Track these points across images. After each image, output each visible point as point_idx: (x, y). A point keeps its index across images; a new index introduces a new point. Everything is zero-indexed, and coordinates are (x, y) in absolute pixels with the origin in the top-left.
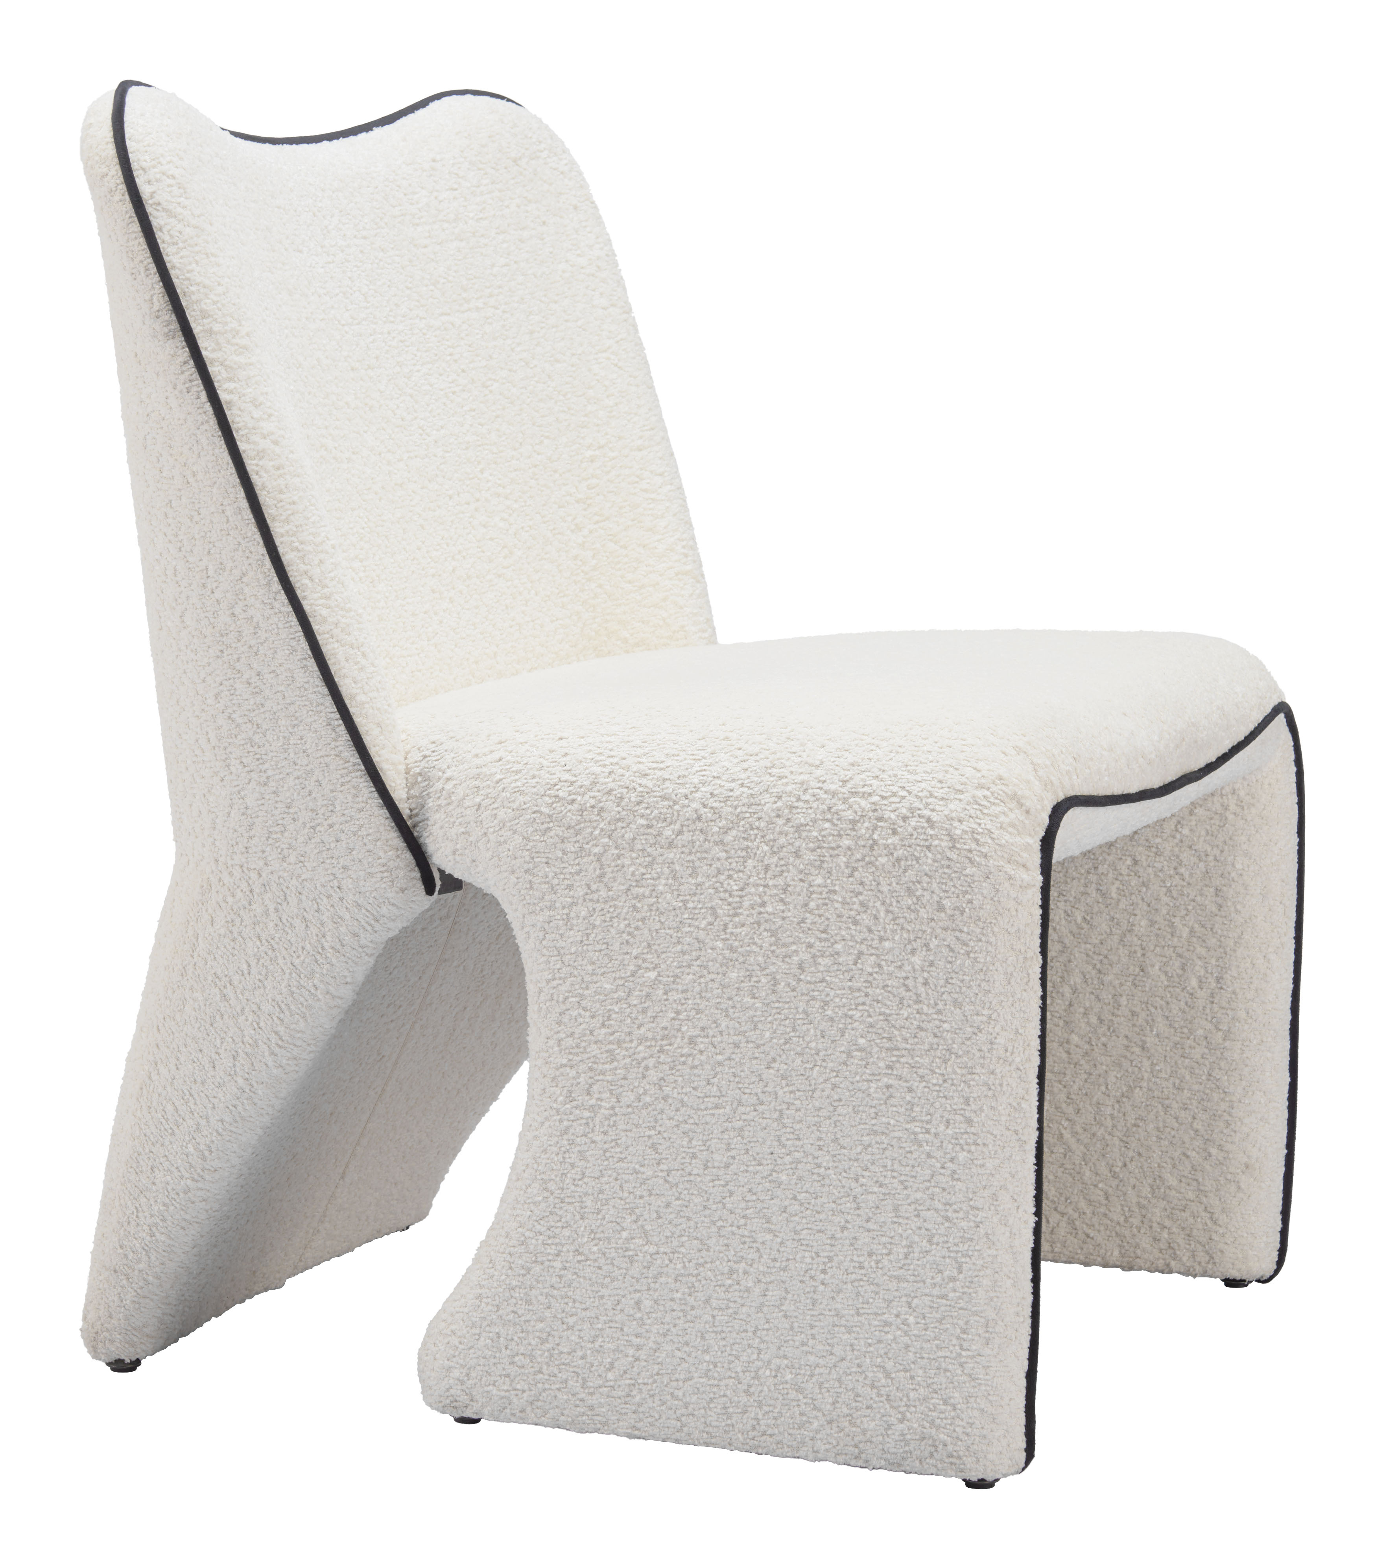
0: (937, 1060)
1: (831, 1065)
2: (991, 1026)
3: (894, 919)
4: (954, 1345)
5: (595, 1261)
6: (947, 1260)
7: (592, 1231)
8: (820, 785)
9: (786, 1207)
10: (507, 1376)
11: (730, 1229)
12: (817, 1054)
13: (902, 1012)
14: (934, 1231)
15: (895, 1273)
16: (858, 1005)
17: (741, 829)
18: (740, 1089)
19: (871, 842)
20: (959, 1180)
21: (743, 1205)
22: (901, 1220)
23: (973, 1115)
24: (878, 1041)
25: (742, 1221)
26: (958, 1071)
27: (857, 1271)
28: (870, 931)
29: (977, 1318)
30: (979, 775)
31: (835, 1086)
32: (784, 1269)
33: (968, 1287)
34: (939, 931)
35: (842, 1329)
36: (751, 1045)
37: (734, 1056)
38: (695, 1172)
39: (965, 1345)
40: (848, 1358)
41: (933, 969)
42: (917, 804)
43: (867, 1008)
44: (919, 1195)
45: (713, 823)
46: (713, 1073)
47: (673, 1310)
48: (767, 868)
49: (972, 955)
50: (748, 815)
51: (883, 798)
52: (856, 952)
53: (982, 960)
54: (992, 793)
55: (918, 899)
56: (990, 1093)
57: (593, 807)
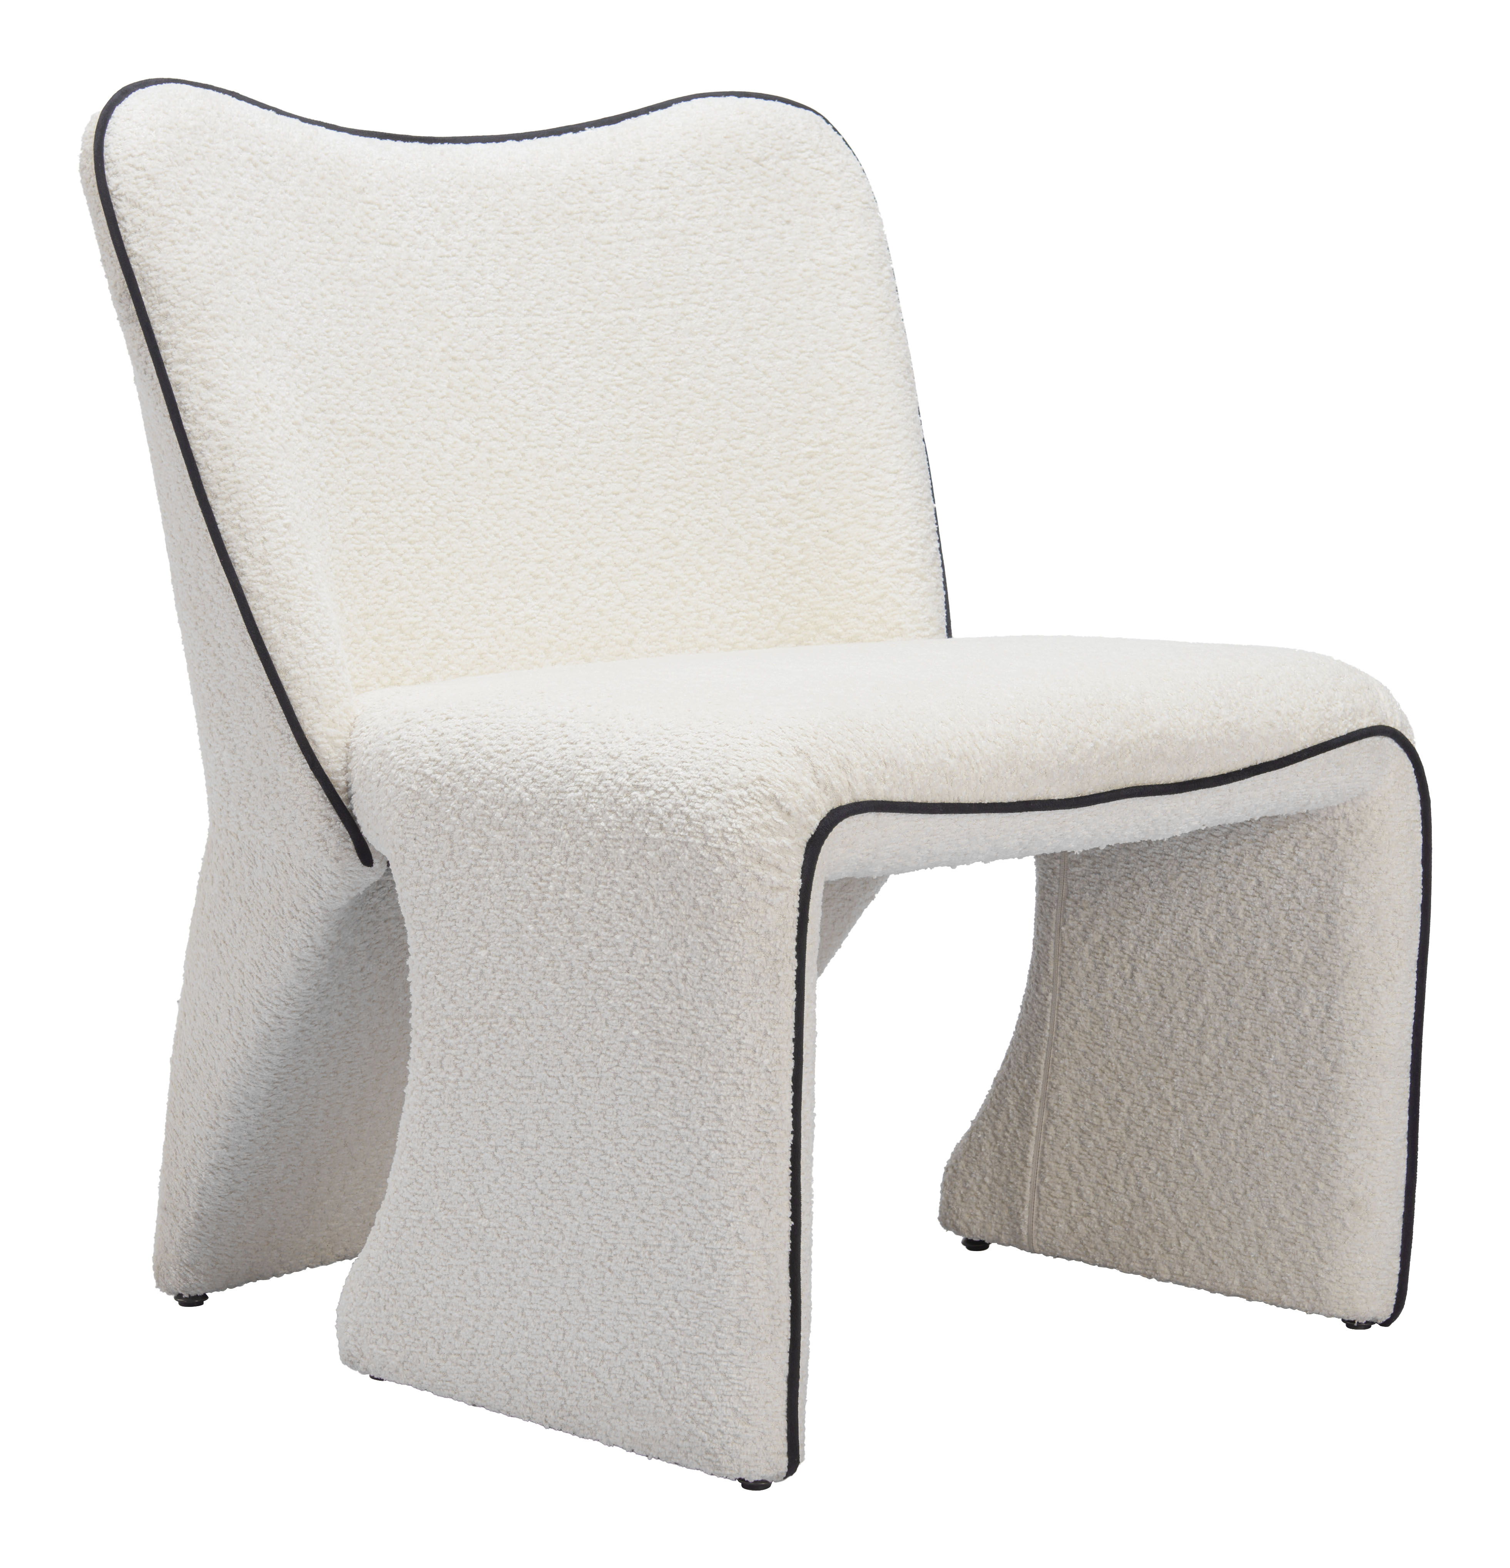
0: (695, 1057)
1: (613, 1054)
2: (739, 1026)
3: (661, 913)
4: (711, 1343)
5: (446, 1230)
6: (704, 1257)
7: (443, 1201)
8: (613, 776)
9: (581, 1192)
10: (385, 1335)
11: (540, 1208)
12: (603, 1042)
13: (666, 1006)
14: (694, 1227)
15: (664, 1266)
16: (633, 996)
17: (550, 815)
18: (546, 1071)
19: (644, 835)
20: (712, 1177)
21: (549, 1186)
22: (668, 1214)
23: (723, 1114)
24: (649, 1034)
25: (549, 1203)
26: (711, 1068)
27: (635, 1260)
28: (643, 924)
29: (730, 1317)
30: (741, 775)
31: (616, 1076)
32: (581, 1253)
33: (722, 1286)
34: (695, 928)
35: (625, 1318)
36: (554, 1029)
37: (541, 1039)
38: (514, 1150)
39: (720, 1343)
40: (630, 1346)
41: (690, 965)
42: (681, 801)
43: (640, 1000)
44: (680, 1190)
45: (529, 808)
46: (526, 1053)
47: (502, 1285)
48: (567, 855)
49: (721, 954)
50: (556, 802)
51: (657, 792)
52: (631, 944)
53: (730, 960)
54: (749, 793)
55: (679, 895)
56: (739, 1093)
57: (448, 786)
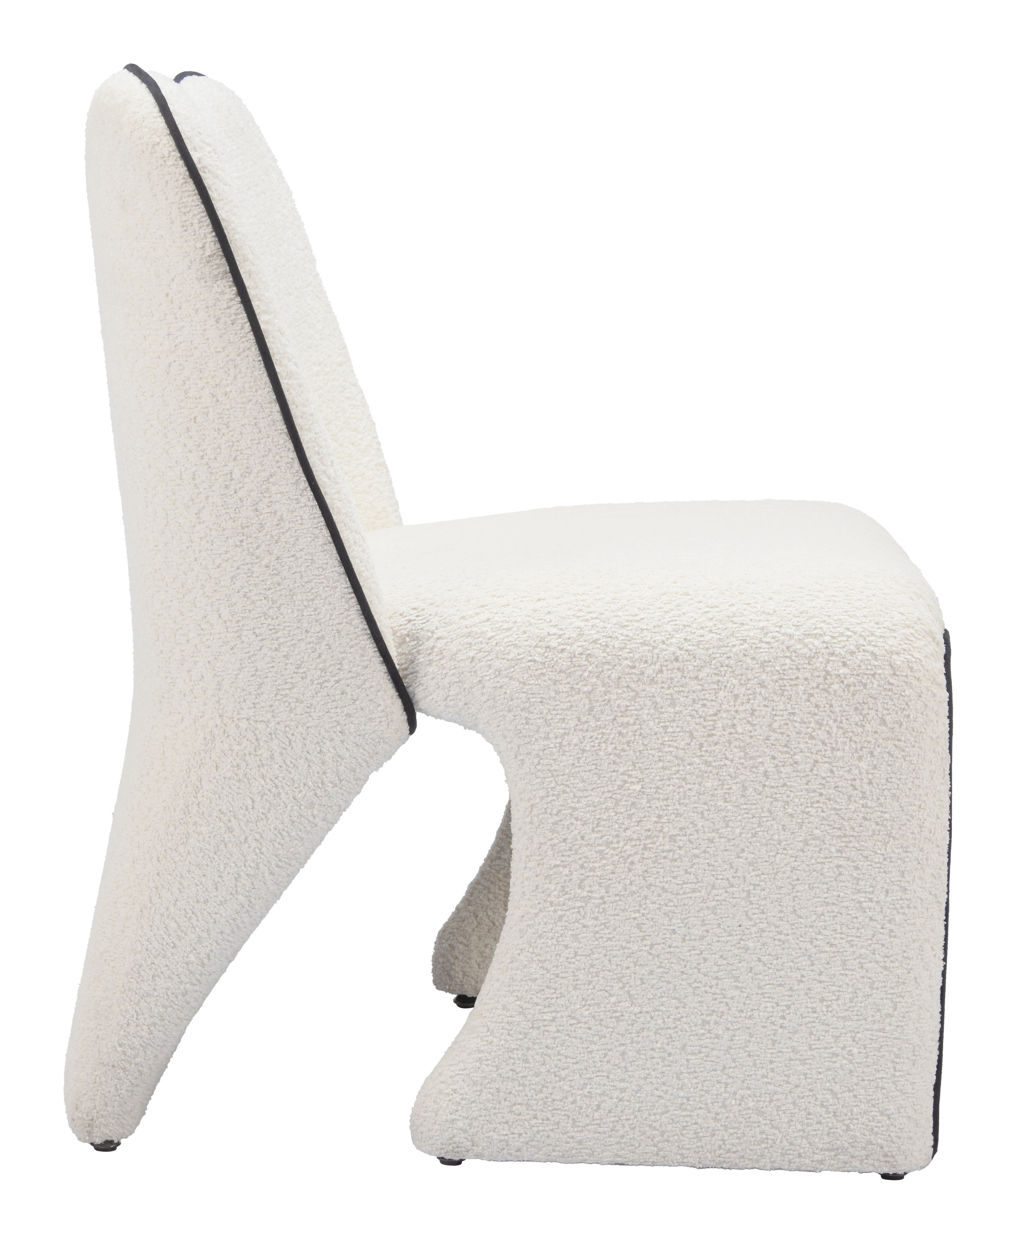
0: (879, 843)
1: (790, 852)
2: (921, 814)
3: (844, 733)
4: (889, 1068)
5: (586, 1023)
6: (885, 1001)
7: (583, 999)
8: (777, 629)
9: (751, 968)
10: (507, 1123)
11: (704, 989)
12: (779, 844)
13: (850, 807)
14: (875, 979)
15: (842, 1015)
16: (812, 803)
17: (713, 666)
18: (713, 875)
19: (824, 673)
20: (895, 936)
21: (715, 969)
22: (847, 972)
23: (907, 885)
24: (830, 831)
25: (715, 982)
26: (896, 851)
27: (810, 1015)
28: (824, 743)
29: (907, 1045)
31: (793, 869)
32: (750, 1018)
33: (901, 1021)
34: (881, 741)
35: (797, 1062)
36: (722, 840)
37: (708, 849)
38: (674, 945)
39: (898, 1067)
40: (802, 1085)
41: (876, 771)
42: (862, 642)
43: (821, 805)
44: (863, 951)
45: (688, 663)
46: (690, 864)
47: (653, 1058)
48: (736, 697)
49: (907, 758)
50: (718, 655)
51: (833, 637)
52: (812, 761)
53: (915, 762)
55: (864, 716)
56: (919, 867)
57: (581, 654)
